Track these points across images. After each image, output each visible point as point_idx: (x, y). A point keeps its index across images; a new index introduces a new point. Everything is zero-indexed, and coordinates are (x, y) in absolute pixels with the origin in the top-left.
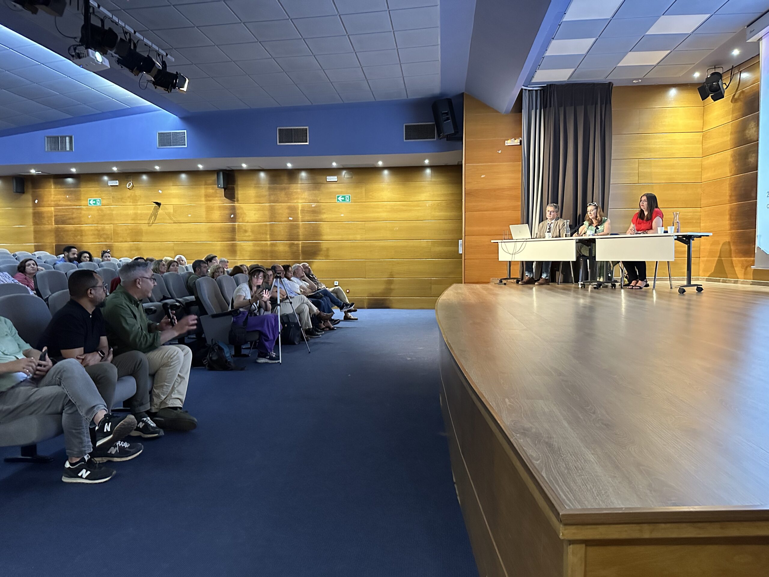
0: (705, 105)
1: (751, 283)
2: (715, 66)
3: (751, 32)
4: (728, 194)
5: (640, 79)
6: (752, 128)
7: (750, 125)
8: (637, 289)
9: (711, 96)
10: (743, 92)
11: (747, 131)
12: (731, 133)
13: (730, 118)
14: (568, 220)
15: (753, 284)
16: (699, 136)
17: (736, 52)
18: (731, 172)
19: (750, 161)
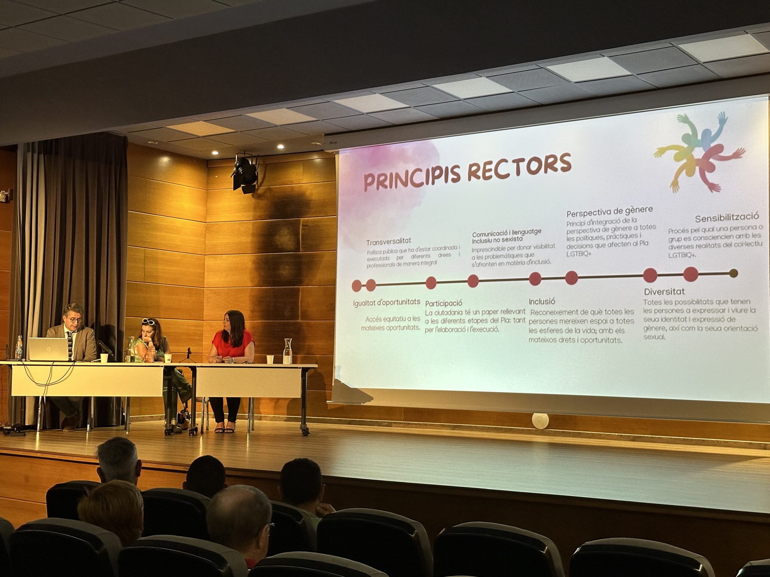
0: (209, 189)
1: (286, 419)
2: (244, 152)
3: (331, 143)
4: (248, 308)
5: (157, 141)
6: (285, 235)
7: (282, 231)
8: (231, 433)
9: (242, 187)
10: (270, 190)
11: (277, 238)
12: (253, 234)
13: (248, 215)
14: (132, 337)
15: (288, 420)
16: (199, 227)
17: (281, 147)
18: (252, 281)
19: (282, 274)
